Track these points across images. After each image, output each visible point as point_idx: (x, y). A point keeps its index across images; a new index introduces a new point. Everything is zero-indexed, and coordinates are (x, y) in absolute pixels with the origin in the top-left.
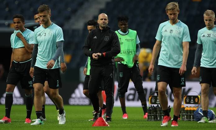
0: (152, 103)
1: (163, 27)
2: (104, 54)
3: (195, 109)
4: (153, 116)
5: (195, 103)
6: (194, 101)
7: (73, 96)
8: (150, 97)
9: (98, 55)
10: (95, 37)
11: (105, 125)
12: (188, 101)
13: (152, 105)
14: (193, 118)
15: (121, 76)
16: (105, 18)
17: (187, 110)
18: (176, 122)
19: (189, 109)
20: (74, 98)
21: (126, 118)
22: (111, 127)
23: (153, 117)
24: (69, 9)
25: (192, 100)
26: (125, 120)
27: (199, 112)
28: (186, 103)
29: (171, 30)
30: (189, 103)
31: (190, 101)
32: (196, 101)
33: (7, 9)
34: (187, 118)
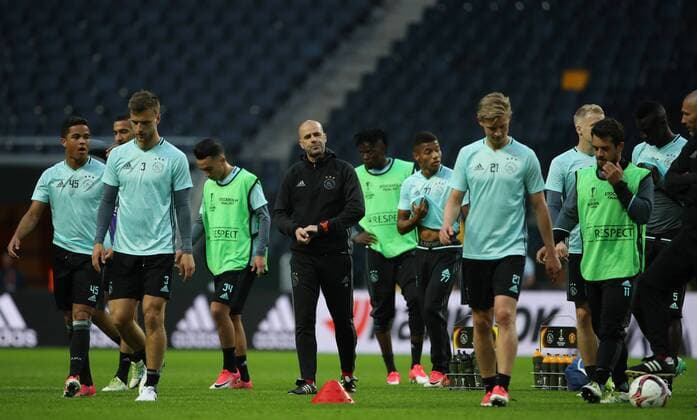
0: (460, 345)
1: (470, 158)
2: (324, 225)
3: (569, 360)
4: (464, 377)
5: (568, 345)
6: (566, 339)
7: (264, 326)
8: (455, 330)
9: (308, 232)
10: (302, 183)
11: (342, 399)
12: (550, 340)
13: (462, 350)
14: (564, 383)
15: (374, 279)
16: (314, 132)
17: (549, 364)
18: (503, 389)
19: (552, 360)
20: (266, 333)
21: (397, 382)
22: (359, 405)
23: (463, 380)
24: (255, 110)
25: (561, 339)
26: (395, 386)
27: (579, 369)
28: (547, 345)
29: (494, 165)
30: (554, 345)
31: (556, 339)
32: (572, 341)
33: (99, 110)
34: (548, 384)
